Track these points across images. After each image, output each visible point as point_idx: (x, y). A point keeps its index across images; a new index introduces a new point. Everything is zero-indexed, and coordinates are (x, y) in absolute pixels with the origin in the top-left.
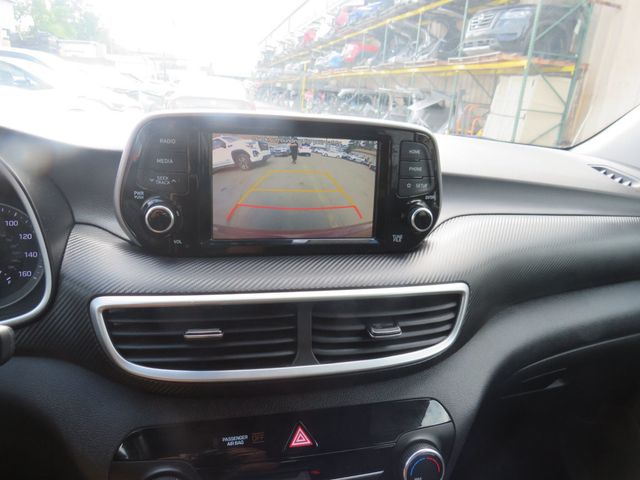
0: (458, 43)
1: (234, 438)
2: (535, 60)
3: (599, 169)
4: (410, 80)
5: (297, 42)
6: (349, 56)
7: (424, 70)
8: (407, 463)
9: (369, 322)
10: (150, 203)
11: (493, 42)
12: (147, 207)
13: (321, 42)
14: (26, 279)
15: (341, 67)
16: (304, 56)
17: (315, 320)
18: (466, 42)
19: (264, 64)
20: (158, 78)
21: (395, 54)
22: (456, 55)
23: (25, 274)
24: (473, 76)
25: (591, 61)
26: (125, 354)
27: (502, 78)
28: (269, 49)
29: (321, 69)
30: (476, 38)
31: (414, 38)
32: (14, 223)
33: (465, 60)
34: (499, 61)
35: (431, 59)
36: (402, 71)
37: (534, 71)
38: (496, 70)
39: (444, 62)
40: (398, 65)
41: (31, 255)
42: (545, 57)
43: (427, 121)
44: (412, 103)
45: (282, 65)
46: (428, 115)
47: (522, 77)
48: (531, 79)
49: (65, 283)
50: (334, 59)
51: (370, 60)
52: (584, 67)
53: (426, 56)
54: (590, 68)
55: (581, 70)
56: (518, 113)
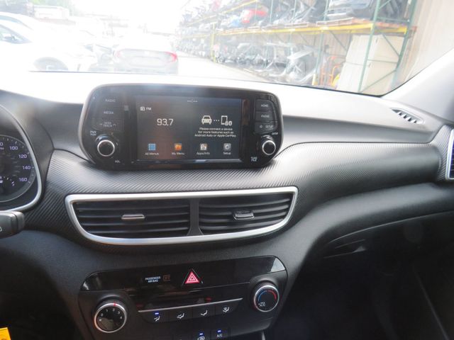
0: (324, 10)
1: (152, 278)
2: (379, 24)
3: (397, 111)
4: (289, 37)
5: (208, 8)
6: (245, 19)
7: (299, 30)
8: (257, 293)
9: (234, 210)
10: (100, 138)
11: (349, 9)
12: (99, 141)
13: (225, 8)
14: (24, 183)
15: (240, 27)
16: (213, 18)
17: (201, 209)
18: (330, 10)
19: (185, 24)
20: (107, 34)
21: (279, 18)
22: (322, 19)
23: (23, 180)
24: (334, 35)
25: (418, 24)
26: (87, 228)
27: (355, 37)
28: (187, 13)
29: (226, 28)
30: (337, 7)
31: (292, 6)
32: (15, 148)
33: (328, 24)
34: (352, 24)
35: (304, 22)
36: (283, 31)
37: (377, 31)
38: (351, 30)
39: (313, 25)
40: (281, 27)
41: (27, 168)
42: (386, 21)
44: (290, 54)
45: (196, 25)
46: (301, 63)
47: (368, 37)
48: (375, 37)
49: (50, 187)
50: (235, 21)
51: (260, 22)
52: (413, 29)
53: (301, 19)
54: (418, 29)
55: (411, 31)
56: (366, 62)
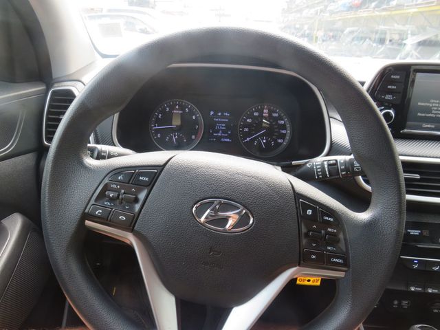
1: (413, 231)
4: (406, 19)
6: (356, 2)
7: (421, 10)
15: (349, 11)
16: (318, 3)
19: (288, 10)
23: (280, 141)
29: (332, 13)
32: (276, 115)
36: (402, 12)
40: (399, 7)
41: (283, 132)
43: (419, 53)
44: (407, 38)
45: (300, 11)
46: (420, 48)
51: (373, 4)
